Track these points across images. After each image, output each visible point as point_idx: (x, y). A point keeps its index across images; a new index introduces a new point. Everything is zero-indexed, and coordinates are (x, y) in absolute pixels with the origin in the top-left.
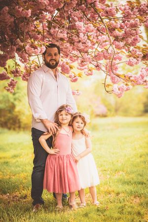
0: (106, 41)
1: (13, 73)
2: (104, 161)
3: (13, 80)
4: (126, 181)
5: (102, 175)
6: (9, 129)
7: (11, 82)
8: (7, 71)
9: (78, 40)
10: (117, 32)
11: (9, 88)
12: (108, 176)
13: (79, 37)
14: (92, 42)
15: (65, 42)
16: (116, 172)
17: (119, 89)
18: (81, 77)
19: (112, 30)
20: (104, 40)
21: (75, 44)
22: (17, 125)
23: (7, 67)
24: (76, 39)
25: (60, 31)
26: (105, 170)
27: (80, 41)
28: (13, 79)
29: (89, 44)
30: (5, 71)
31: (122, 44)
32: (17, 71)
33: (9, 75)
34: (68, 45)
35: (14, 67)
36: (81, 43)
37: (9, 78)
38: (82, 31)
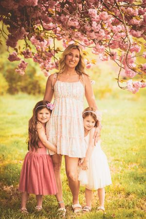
0: (121, 32)
1: (23, 54)
2: (118, 148)
3: (24, 62)
4: (138, 176)
5: (114, 166)
6: (29, 93)
7: (21, 64)
8: (17, 51)
9: (90, 30)
10: (135, 21)
11: (19, 70)
12: (121, 168)
13: (91, 26)
14: (106, 31)
15: (76, 30)
16: (130, 163)
17: (134, 86)
18: (94, 63)
19: (129, 17)
20: (120, 30)
21: (87, 33)
22: (37, 90)
23: (17, 47)
24: (88, 28)
25: (70, 19)
26: (118, 160)
27: (92, 31)
28: (23, 60)
29: (103, 34)
30: (15, 52)
31: (139, 33)
32: (28, 53)
33: (19, 56)
34: (79, 34)
35: (25, 48)
36: (93, 33)
37: (19, 59)
38: (96, 19)
